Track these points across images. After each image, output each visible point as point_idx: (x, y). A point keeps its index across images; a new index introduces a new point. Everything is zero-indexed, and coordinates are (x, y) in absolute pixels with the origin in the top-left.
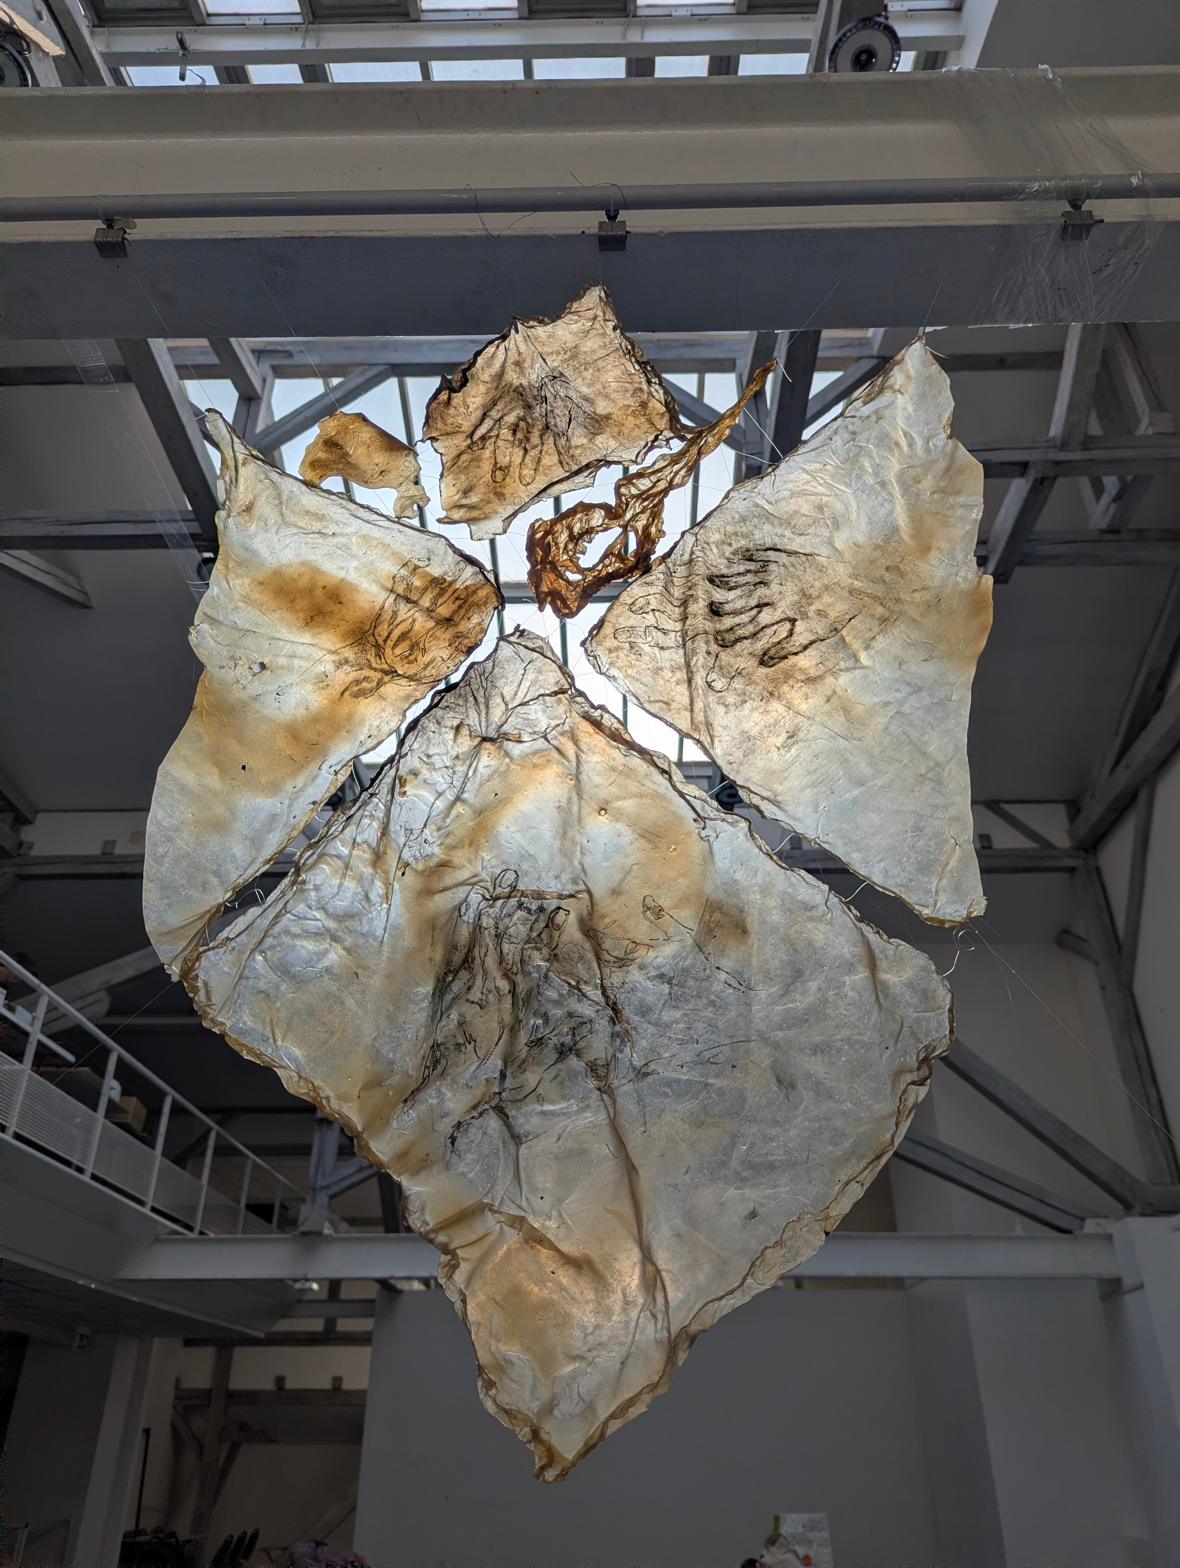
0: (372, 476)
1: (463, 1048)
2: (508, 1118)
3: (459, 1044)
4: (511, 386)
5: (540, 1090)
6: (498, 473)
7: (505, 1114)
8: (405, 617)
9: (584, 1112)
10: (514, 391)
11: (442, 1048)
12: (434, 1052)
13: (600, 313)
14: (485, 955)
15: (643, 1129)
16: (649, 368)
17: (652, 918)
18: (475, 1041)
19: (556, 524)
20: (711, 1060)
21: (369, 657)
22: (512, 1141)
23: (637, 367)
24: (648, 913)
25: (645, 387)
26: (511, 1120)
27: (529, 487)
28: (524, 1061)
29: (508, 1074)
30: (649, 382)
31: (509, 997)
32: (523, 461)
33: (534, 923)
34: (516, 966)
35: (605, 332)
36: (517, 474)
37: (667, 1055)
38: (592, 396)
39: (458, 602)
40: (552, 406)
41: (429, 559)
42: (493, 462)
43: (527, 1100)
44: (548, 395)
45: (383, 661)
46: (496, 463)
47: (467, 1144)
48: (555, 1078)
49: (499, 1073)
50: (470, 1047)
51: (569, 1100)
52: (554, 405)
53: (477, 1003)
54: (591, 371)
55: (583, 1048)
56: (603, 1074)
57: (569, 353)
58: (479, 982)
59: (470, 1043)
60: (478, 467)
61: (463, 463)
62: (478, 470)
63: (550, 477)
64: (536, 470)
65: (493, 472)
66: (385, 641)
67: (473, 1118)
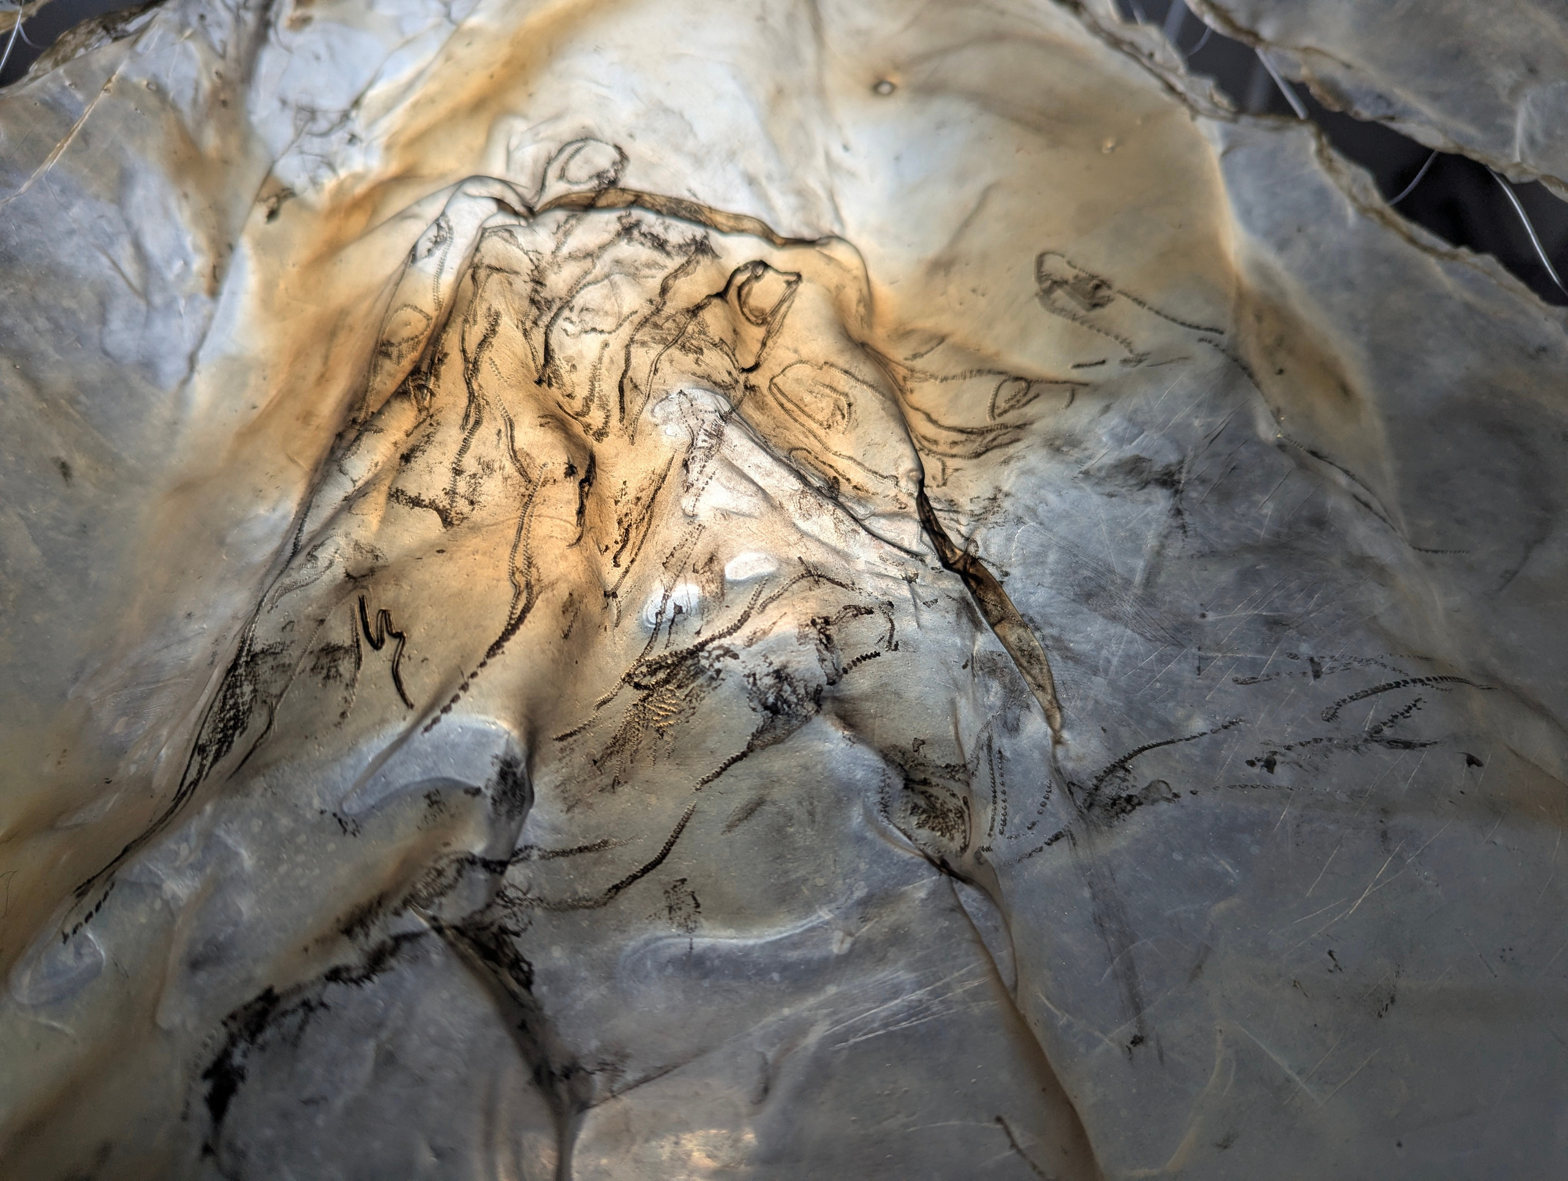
1: (345, 666)
2: (527, 982)
3: (331, 651)
5: (680, 864)
7: (516, 963)
9: (882, 960)
11: (264, 668)
12: (232, 687)
14: (484, 343)
15: (1127, 1030)
17: (1072, 305)
18: (399, 636)
20: (1387, 732)
22: (534, 1103)
24: (1059, 293)
26: (540, 989)
28: (617, 744)
29: (544, 784)
31: (569, 490)
33: (675, 275)
34: (603, 406)
37: (1199, 725)
43: (625, 901)
47: (285, 1116)
48: (750, 811)
49: (493, 772)
50: (376, 663)
51: (809, 908)
53: (433, 505)
55: (866, 697)
56: (953, 803)
58: (451, 435)
59: (377, 645)
67: (335, 975)
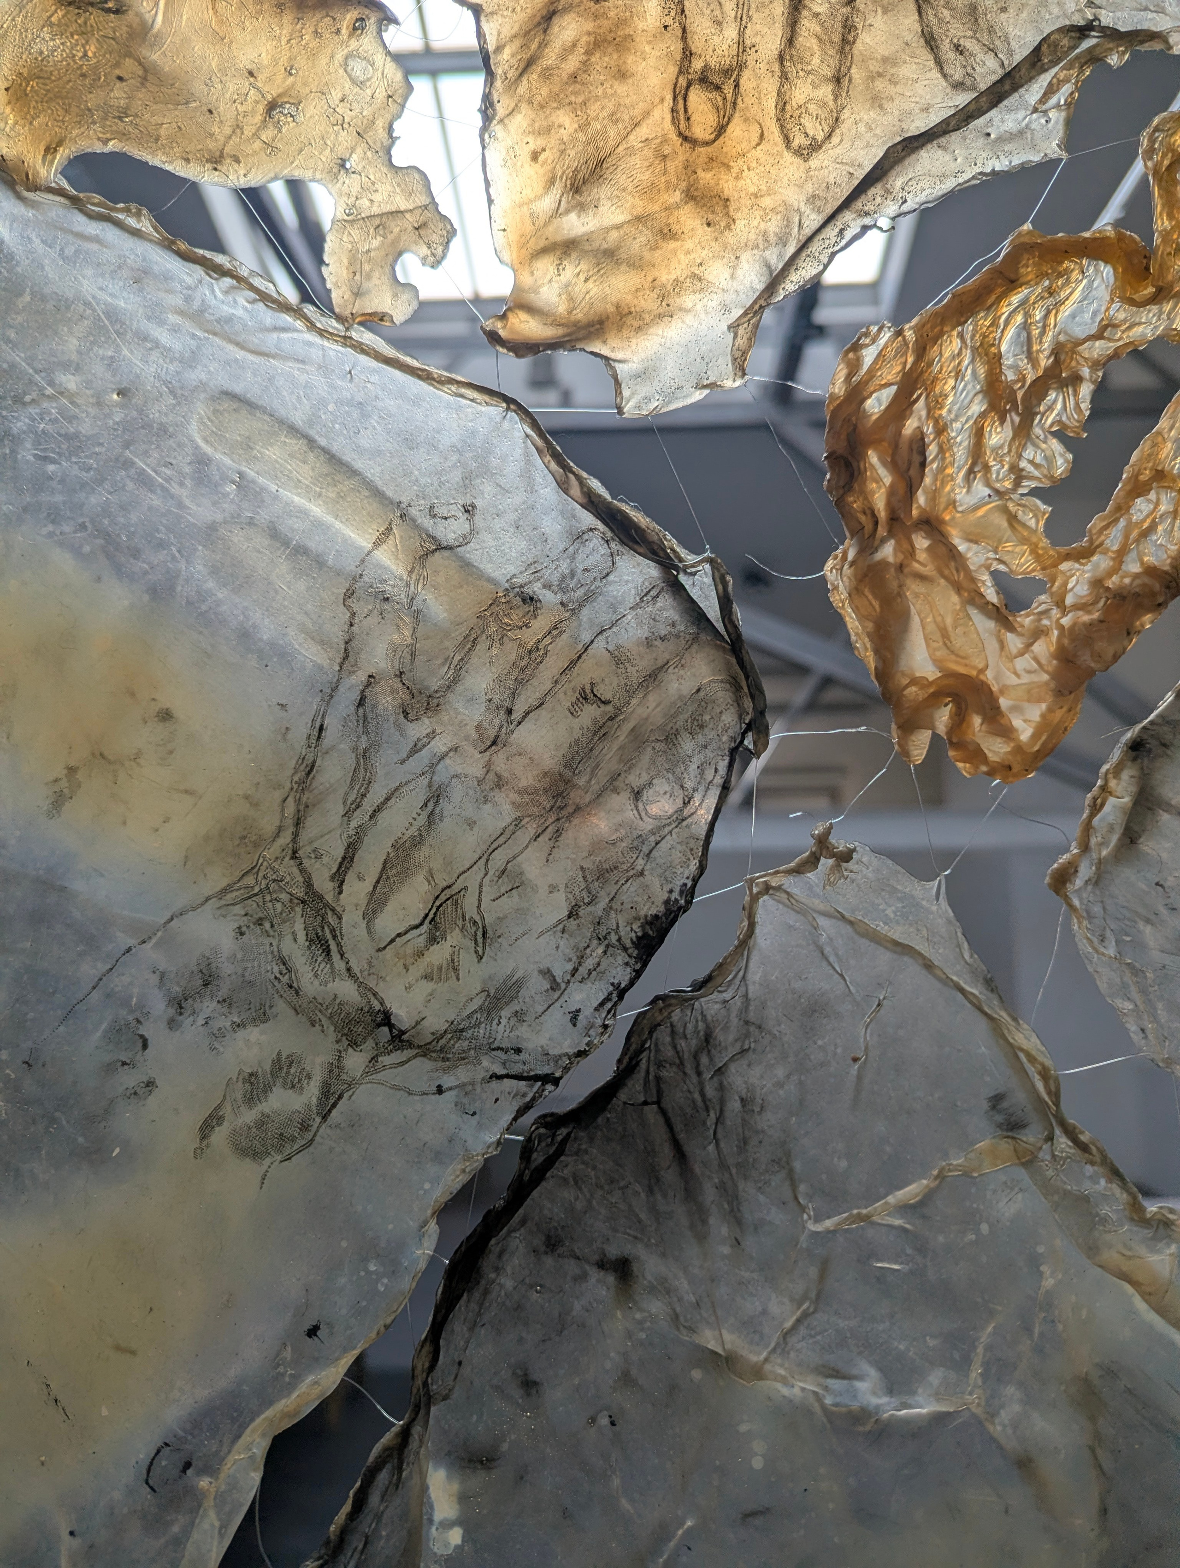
0: (238, 127)
6: (698, 99)
8: (401, 774)
19: (937, 338)
21: (288, 947)
27: (815, 161)
32: (791, 42)
36: (770, 103)
39: (590, 713)
41: (469, 510)
42: (676, 47)
45: (340, 965)
46: (688, 54)
60: (622, 75)
61: (563, 57)
62: (621, 89)
63: (894, 108)
64: (837, 80)
65: (680, 95)
66: (339, 878)
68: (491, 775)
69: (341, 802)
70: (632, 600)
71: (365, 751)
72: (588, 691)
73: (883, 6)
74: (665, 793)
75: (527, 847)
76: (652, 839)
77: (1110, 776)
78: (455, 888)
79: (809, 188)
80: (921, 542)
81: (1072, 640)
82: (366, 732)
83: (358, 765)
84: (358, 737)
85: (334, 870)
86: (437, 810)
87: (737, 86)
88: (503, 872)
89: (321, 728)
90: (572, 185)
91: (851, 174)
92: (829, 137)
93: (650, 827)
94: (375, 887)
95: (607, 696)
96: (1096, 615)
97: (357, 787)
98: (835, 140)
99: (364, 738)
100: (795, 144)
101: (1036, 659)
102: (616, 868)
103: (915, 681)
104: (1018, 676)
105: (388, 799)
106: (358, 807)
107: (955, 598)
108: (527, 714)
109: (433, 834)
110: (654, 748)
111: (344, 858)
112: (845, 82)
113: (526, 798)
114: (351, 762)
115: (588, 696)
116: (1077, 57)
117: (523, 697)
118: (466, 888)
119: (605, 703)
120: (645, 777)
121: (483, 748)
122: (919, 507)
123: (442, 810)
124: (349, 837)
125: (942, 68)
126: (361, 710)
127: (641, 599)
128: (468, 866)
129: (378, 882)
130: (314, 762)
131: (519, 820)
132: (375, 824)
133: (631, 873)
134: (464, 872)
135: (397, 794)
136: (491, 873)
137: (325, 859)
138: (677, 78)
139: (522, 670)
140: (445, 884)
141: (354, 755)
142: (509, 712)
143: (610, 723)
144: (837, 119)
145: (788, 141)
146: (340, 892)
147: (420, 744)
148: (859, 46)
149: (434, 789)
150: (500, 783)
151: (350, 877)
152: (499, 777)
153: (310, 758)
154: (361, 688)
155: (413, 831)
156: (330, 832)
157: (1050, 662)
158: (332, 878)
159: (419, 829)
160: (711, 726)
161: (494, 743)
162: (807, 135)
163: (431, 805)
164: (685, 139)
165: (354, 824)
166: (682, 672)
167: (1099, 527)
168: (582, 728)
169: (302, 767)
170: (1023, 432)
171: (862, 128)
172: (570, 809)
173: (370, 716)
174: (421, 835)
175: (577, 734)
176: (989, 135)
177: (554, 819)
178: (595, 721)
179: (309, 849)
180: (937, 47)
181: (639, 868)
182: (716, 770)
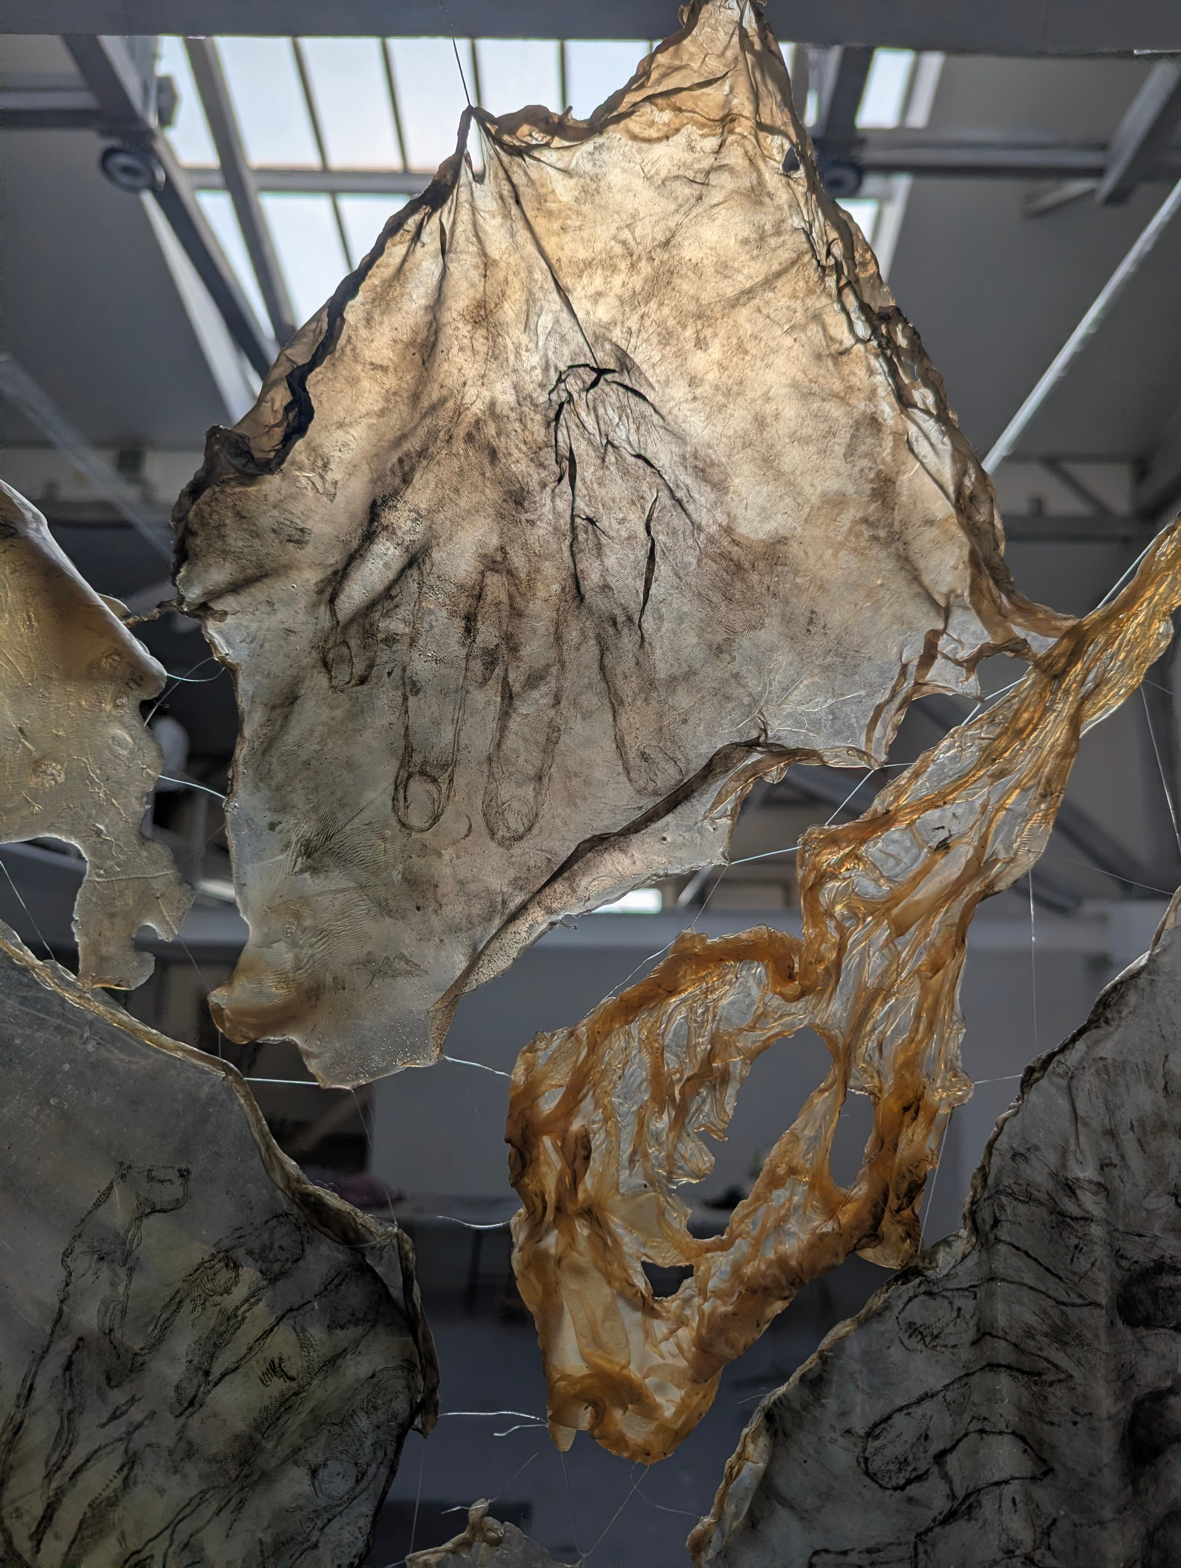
4: (459, 411)
6: (417, 789)
8: (100, 1437)
10: (470, 438)
13: (742, 104)
16: (902, 341)
19: (607, 1034)
23: (862, 329)
25: (887, 409)
27: (517, 850)
30: (904, 401)
32: (499, 745)
35: (761, 182)
38: (719, 454)
39: (278, 1385)
40: (591, 499)
41: (184, 1174)
42: (399, 744)
44: (581, 448)
46: (409, 750)
52: (600, 492)
54: (716, 351)
57: (645, 268)
60: (350, 765)
61: (300, 744)
62: (350, 776)
63: (586, 808)
64: (539, 778)
65: (401, 786)
66: (37, 1537)
68: (183, 1445)
69: (43, 1463)
70: (317, 1288)
71: (70, 1413)
72: (277, 1365)
73: (582, 713)
74: (338, 1474)
75: (209, 1522)
76: (326, 1516)
77: (749, 1440)
78: (143, 1555)
79: (512, 873)
80: (582, 1230)
81: (709, 1330)
82: (72, 1395)
83: (62, 1427)
84: (65, 1399)
85: (33, 1529)
86: (132, 1476)
87: (451, 780)
88: (186, 1545)
89: (31, 1388)
90: (306, 851)
91: (549, 860)
92: (530, 829)
93: (324, 1505)
94: (70, 1548)
95: (293, 1373)
96: (730, 1308)
97: (59, 1449)
98: (535, 831)
99: (69, 1400)
100: (499, 835)
101: (679, 1346)
102: (292, 1539)
103: (565, 1377)
104: (663, 1357)
105: (88, 1460)
106: (59, 1468)
107: (607, 1290)
108: (223, 1376)
109: (127, 1497)
110: (330, 1432)
111: (43, 1518)
112: (545, 780)
113: (215, 1467)
114: (55, 1424)
115: (275, 1369)
116: (743, 771)
117: (220, 1360)
118: (152, 1557)
119: (292, 1379)
120: (321, 1458)
121: (180, 1409)
122: (585, 1190)
123: (136, 1476)
124: (49, 1498)
125: (628, 773)
126: (68, 1374)
127: (326, 1288)
128: (155, 1534)
129: (73, 1542)
130: (21, 1423)
131: (204, 1492)
132: (74, 1485)
133: (306, 1546)
134: (151, 1540)
135: (96, 1456)
136: (176, 1543)
137: (26, 1518)
138: (398, 772)
139: (221, 1335)
140: (135, 1549)
141: (58, 1417)
142: (207, 1373)
143: (294, 1398)
144: (537, 815)
145: (492, 833)
146: (38, 1551)
147: (118, 1412)
148: (561, 746)
149: (130, 1455)
150: (191, 1452)
151: (48, 1536)
152: (190, 1443)
153: (18, 1418)
154: (69, 1353)
155: (109, 1492)
156: (31, 1492)
157: (690, 1348)
158: (31, 1537)
159: (115, 1491)
160: (383, 1410)
161: (191, 1403)
162: (508, 828)
163: (126, 1470)
164: (404, 825)
165: (54, 1485)
166: (359, 1359)
167: (741, 1214)
168: (271, 1397)
169: (11, 1427)
170: (679, 1123)
171: (558, 822)
172: (256, 1477)
173: (75, 1380)
174: (116, 1497)
175: (267, 1402)
176: (664, 839)
177: (236, 1490)
178: (282, 1393)
179: (10, 1509)
180: (626, 753)
181: (314, 1539)
182: (385, 1454)
